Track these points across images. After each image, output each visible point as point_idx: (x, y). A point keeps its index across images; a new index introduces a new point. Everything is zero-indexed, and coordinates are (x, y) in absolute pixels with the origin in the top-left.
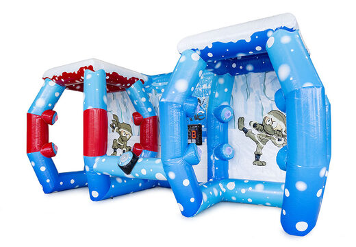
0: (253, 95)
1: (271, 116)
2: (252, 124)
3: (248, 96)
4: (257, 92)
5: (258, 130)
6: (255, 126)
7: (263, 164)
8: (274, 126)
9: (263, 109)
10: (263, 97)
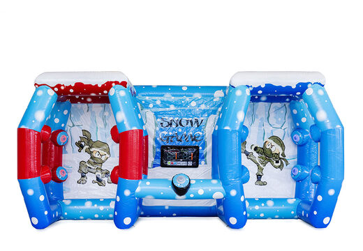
0: (257, 121)
1: (271, 141)
2: (253, 147)
3: (253, 121)
4: (261, 119)
5: (258, 153)
6: (256, 149)
7: (264, 184)
8: (273, 150)
9: (264, 133)
10: (266, 123)
